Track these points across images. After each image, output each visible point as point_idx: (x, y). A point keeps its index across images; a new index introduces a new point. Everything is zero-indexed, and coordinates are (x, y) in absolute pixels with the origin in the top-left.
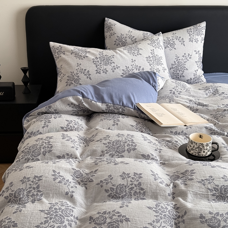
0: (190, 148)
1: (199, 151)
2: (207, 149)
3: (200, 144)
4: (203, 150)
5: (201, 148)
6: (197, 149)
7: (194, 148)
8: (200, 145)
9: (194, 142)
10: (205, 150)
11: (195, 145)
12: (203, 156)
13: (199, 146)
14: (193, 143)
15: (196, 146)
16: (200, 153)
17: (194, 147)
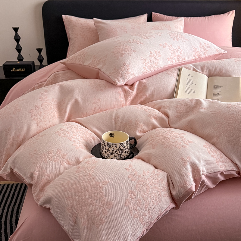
0: (108, 152)
1: (120, 153)
2: (127, 148)
3: (121, 144)
4: (124, 150)
5: (122, 149)
6: (118, 152)
7: (113, 152)
8: (120, 146)
9: (113, 144)
10: (126, 150)
11: (114, 147)
12: (125, 157)
13: (120, 148)
14: (112, 146)
15: (115, 149)
16: (122, 155)
17: (113, 150)
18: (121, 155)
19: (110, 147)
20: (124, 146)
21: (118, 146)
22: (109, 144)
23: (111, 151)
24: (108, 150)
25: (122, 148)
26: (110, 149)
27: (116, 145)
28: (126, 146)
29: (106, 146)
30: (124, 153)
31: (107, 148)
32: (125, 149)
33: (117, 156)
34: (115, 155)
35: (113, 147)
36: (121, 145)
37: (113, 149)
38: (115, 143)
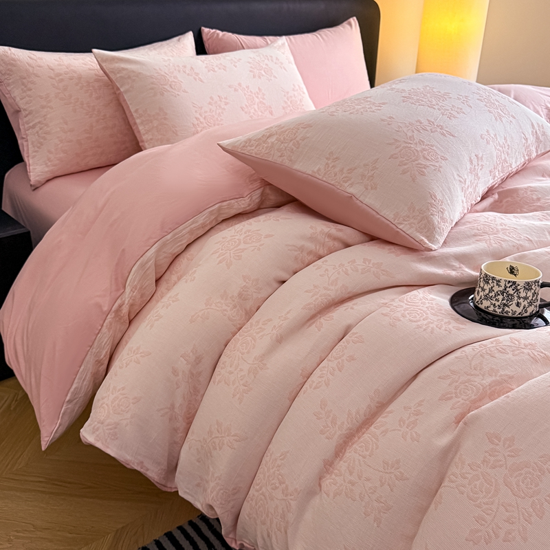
18: (505, 305)
19: (488, 283)
20: (518, 290)
21: (502, 284)
22: (487, 276)
23: (487, 292)
24: (483, 290)
25: (511, 292)
26: (487, 287)
27: (499, 281)
28: (521, 291)
29: (482, 280)
30: (514, 305)
31: (482, 285)
32: (519, 298)
33: (496, 305)
34: (494, 302)
35: (492, 285)
36: (510, 284)
37: (492, 288)
38: (498, 278)
